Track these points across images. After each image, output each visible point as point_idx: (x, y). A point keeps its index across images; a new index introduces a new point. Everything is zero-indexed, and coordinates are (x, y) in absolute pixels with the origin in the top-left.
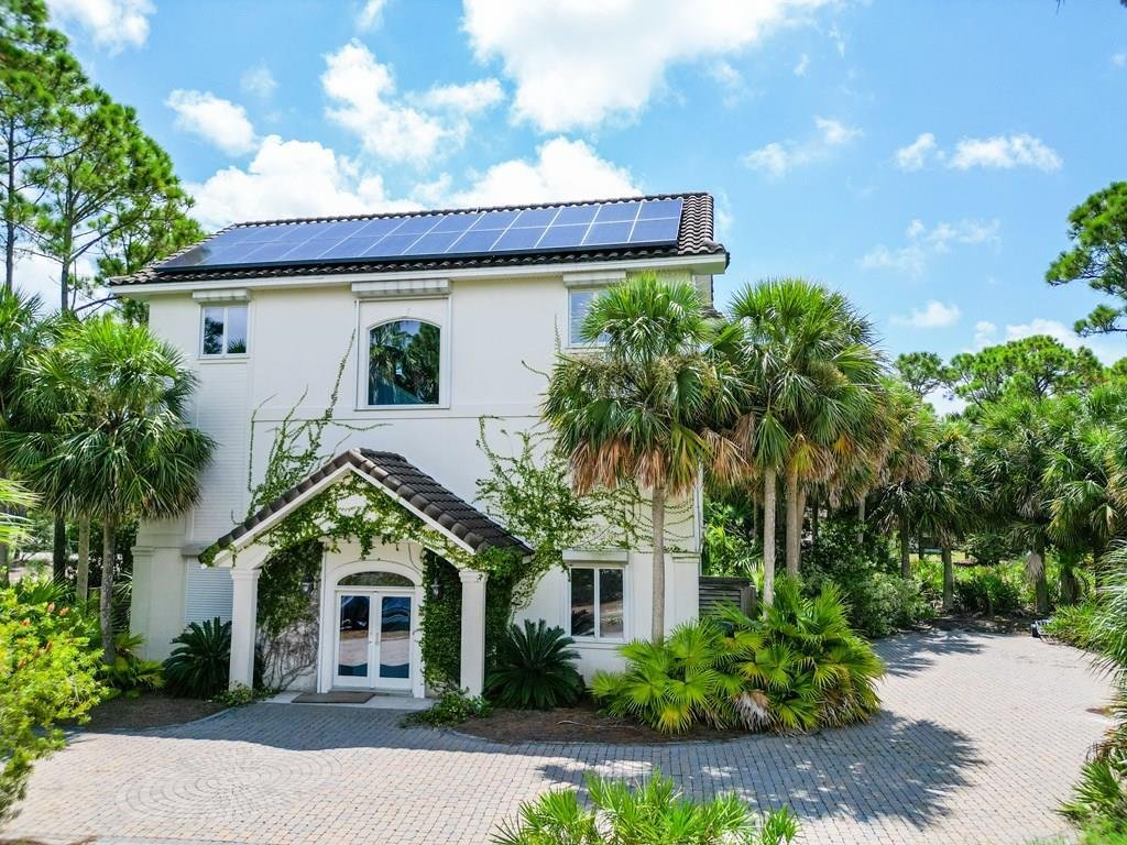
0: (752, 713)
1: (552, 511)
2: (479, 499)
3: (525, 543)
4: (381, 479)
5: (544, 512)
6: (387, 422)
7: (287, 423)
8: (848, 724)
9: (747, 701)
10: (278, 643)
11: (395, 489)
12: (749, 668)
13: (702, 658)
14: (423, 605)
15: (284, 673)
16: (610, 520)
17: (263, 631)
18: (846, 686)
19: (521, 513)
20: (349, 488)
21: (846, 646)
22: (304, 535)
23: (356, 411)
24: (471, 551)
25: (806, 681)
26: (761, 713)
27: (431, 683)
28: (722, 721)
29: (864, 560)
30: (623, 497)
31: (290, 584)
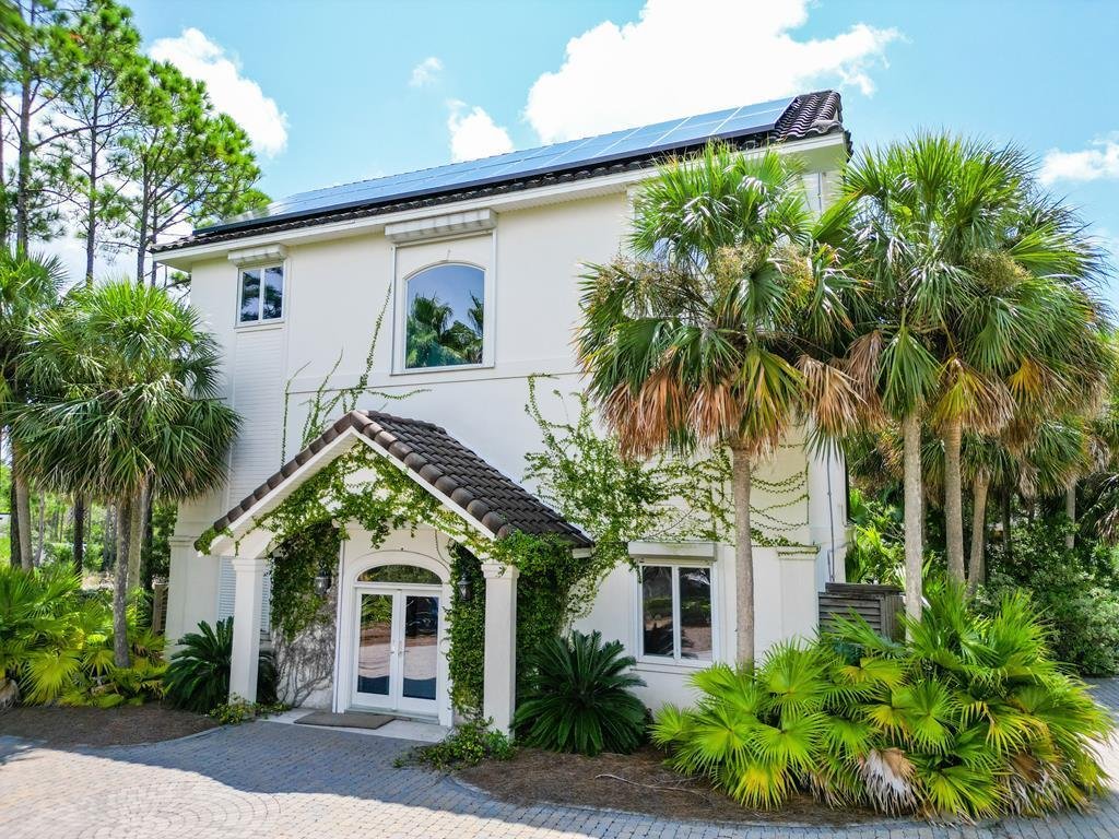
0: (883, 786)
1: (617, 492)
2: (528, 477)
3: (584, 533)
4: (386, 445)
5: (607, 492)
6: (426, 387)
7: (321, 393)
8: (1051, 812)
9: (876, 765)
10: (293, 650)
11: (402, 457)
12: (881, 714)
13: (809, 695)
14: (450, 607)
15: (299, 686)
16: (692, 502)
17: (278, 634)
18: (1046, 751)
19: (578, 494)
20: (358, 459)
21: (1043, 687)
22: (308, 517)
23: (392, 375)
24: (491, 535)
25: (976, 739)
26: (900, 787)
27: (460, 708)
28: (839, 794)
29: (1076, 571)
30: (710, 472)
31: (305, 579)
